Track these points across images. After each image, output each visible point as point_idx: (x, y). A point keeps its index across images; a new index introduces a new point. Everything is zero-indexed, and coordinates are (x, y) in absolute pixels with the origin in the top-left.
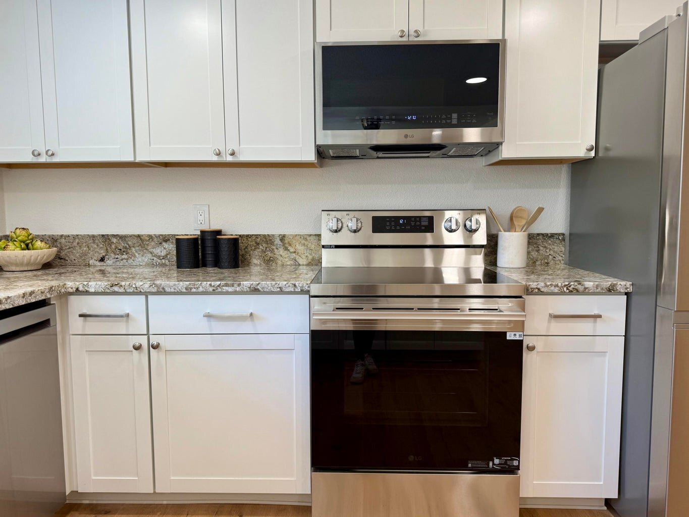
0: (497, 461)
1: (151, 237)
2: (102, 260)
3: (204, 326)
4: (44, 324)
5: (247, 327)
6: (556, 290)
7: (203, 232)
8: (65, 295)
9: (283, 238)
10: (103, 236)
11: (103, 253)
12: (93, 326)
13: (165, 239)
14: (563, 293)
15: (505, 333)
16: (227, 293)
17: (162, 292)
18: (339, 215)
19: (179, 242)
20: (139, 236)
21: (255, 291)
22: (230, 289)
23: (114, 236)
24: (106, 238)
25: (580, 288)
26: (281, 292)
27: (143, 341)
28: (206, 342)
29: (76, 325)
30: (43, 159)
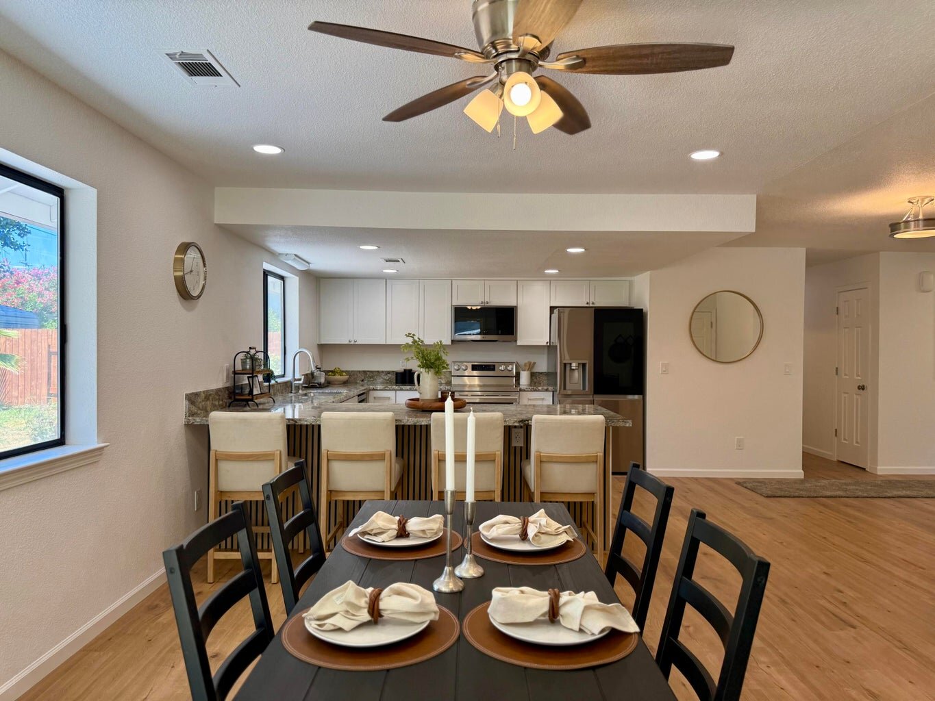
1: (383, 372)
2: (363, 381)
6: (529, 390)
7: (405, 370)
10: (363, 371)
11: (363, 378)
13: (389, 372)
14: (531, 391)
18: (459, 364)
19: (397, 374)
20: (378, 371)
23: (368, 371)
24: (365, 372)
30: (352, 343)
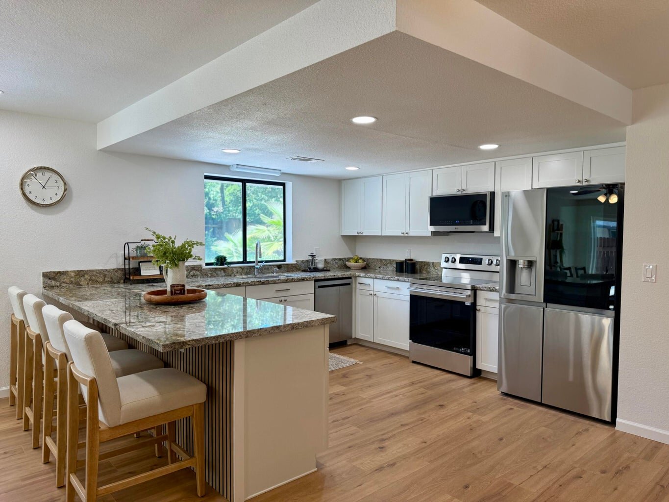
0: (463, 349)
2: (380, 268)
3: (386, 290)
4: (349, 284)
5: (396, 292)
6: (486, 289)
7: (406, 260)
8: (356, 277)
9: (433, 263)
10: (380, 259)
11: (380, 265)
12: (362, 287)
14: (488, 291)
15: (464, 303)
16: (392, 280)
17: (376, 278)
20: (390, 260)
21: (398, 280)
22: (391, 279)
23: (383, 259)
25: (494, 289)
26: (405, 281)
27: (372, 293)
28: (386, 295)
29: (358, 285)
30: (360, 234)
